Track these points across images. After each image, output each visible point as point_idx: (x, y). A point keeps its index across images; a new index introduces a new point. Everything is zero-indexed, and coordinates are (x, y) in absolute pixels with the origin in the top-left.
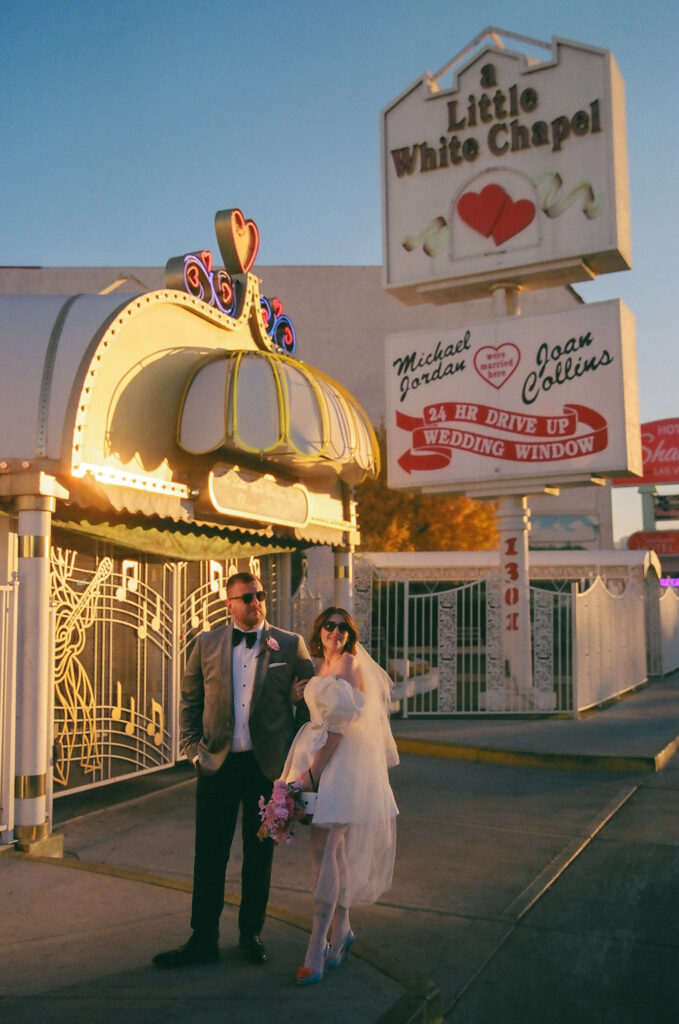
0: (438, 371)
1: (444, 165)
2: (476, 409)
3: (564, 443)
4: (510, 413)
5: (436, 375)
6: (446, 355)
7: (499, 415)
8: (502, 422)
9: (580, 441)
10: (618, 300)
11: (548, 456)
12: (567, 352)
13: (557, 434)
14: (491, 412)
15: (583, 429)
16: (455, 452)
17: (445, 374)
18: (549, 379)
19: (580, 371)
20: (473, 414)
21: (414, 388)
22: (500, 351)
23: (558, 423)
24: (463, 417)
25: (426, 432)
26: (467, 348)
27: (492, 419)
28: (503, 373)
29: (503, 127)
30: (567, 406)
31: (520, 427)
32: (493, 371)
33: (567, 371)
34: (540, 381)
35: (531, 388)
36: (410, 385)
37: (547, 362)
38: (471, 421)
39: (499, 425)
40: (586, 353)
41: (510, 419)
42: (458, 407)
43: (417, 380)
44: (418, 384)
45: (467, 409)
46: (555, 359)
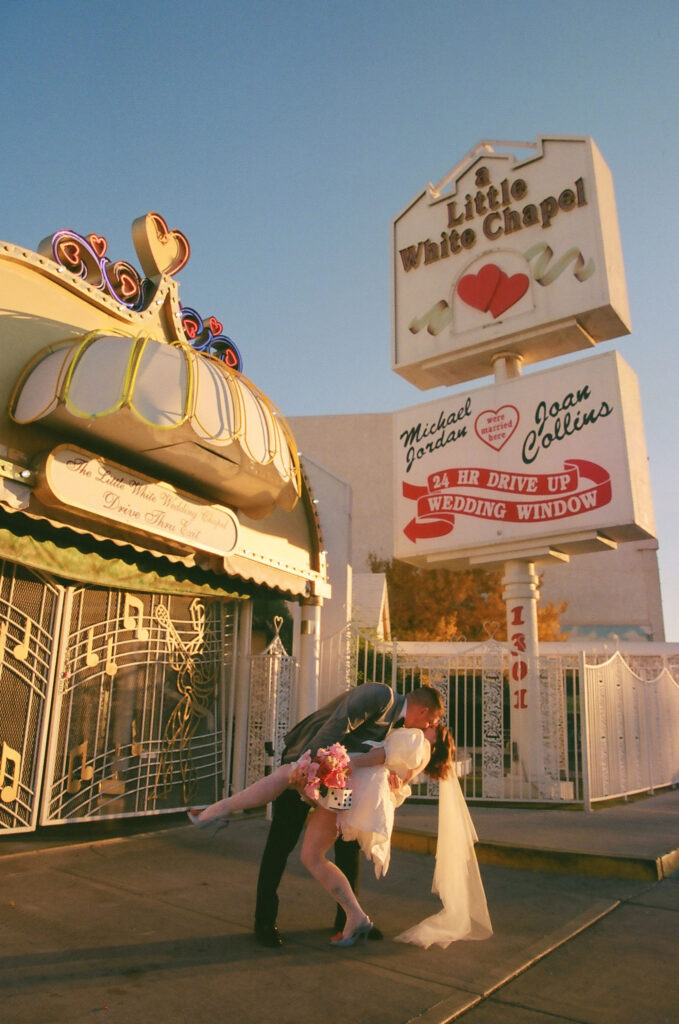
0: (441, 439)
1: (445, 255)
2: (477, 473)
3: (566, 499)
4: (511, 474)
5: (439, 443)
6: (448, 424)
7: (500, 477)
8: (503, 483)
9: (582, 497)
10: (614, 351)
11: (550, 515)
12: (565, 408)
13: (559, 491)
14: (492, 474)
15: (585, 483)
16: (457, 516)
17: (448, 441)
18: (549, 436)
19: (579, 425)
20: (474, 478)
21: (419, 458)
22: (499, 414)
23: (559, 480)
24: (465, 482)
25: (430, 500)
26: (468, 414)
27: (493, 482)
28: (503, 435)
30: (567, 461)
31: (521, 488)
32: (493, 434)
33: (566, 426)
34: (539, 439)
35: (531, 447)
36: (415, 456)
37: (545, 419)
38: (473, 486)
39: (500, 487)
40: (584, 407)
41: (511, 479)
42: (460, 472)
43: (422, 450)
44: (423, 454)
45: (469, 474)
46: (554, 416)
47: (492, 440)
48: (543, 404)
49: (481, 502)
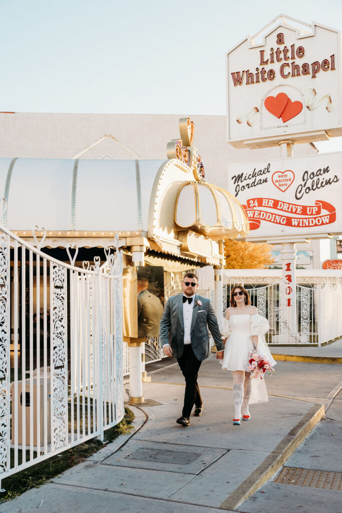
0: (254, 183)
1: (258, 81)
2: (273, 202)
3: (315, 218)
4: (289, 204)
5: (253, 184)
6: (258, 175)
7: (284, 205)
8: (285, 208)
9: (323, 218)
11: (307, 225)
12: (318, 176)
13: (312, 214)
14: (280, 203)
15: (324, 212)
16: (261, 221)
17: (258, 184)
18: (309, 188)
19: (323, 185)
20: (271, 204)
21: (242, 190)
22: (285, 174)
23: (312, 209)
24: (266, 205)
25: (248, 212)
26: (269, 172)
27: (280, 207)
28: (286, 184)
29: (288, 65)
30: (317, 201)
31: (294, 211)
32: (281, 183)
33: (317, 185)
34: (304, 189)
35: (300, 192)
36: (240, 189)
37: (307, 180)
38: (270, 207)
40: (326, 176)
41: (289, 206)
42: (264, 200)
43: (244, 187)
45: (268, 201)
46: (312, 179)
47: (281, 186)
48: (306, 172)
49: (274, 216)
